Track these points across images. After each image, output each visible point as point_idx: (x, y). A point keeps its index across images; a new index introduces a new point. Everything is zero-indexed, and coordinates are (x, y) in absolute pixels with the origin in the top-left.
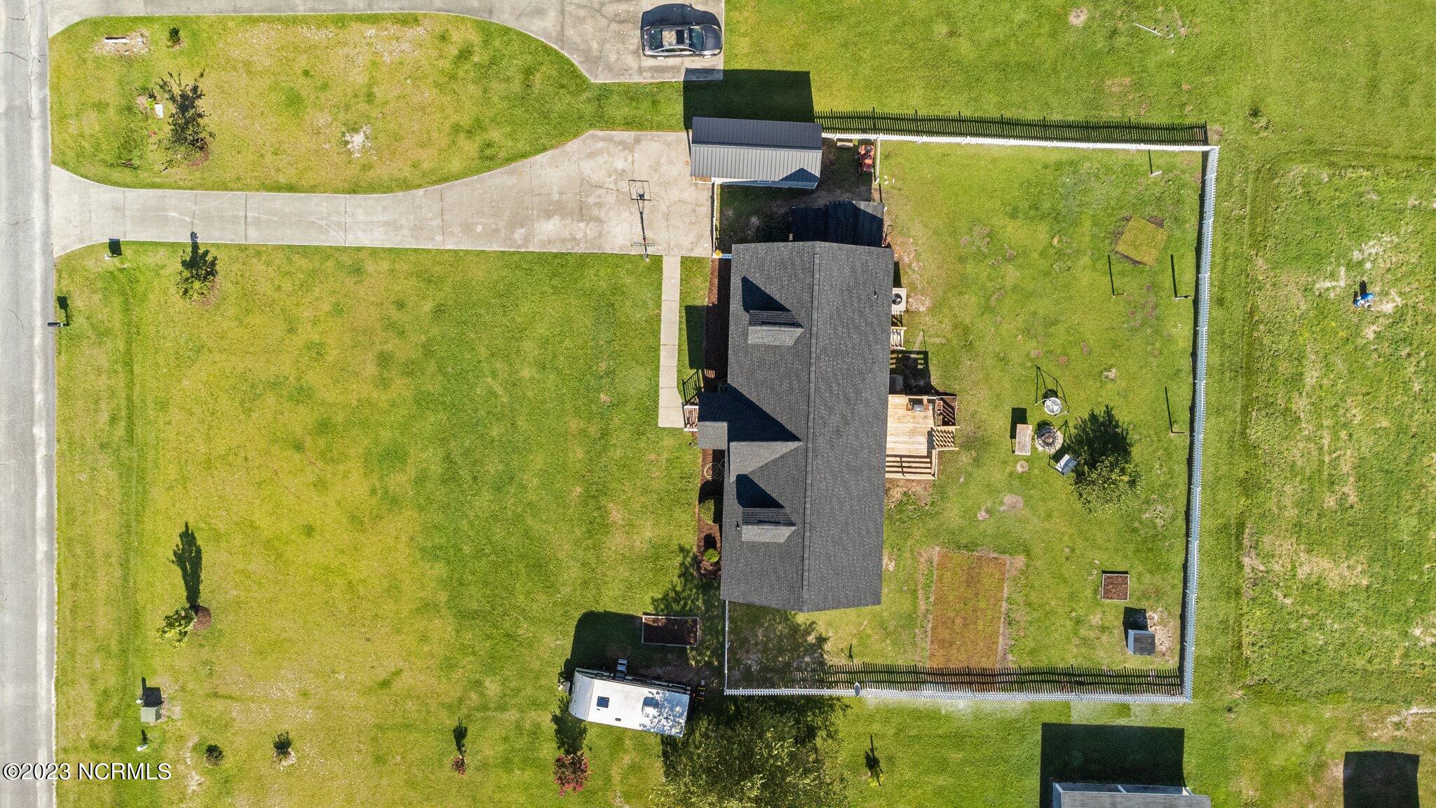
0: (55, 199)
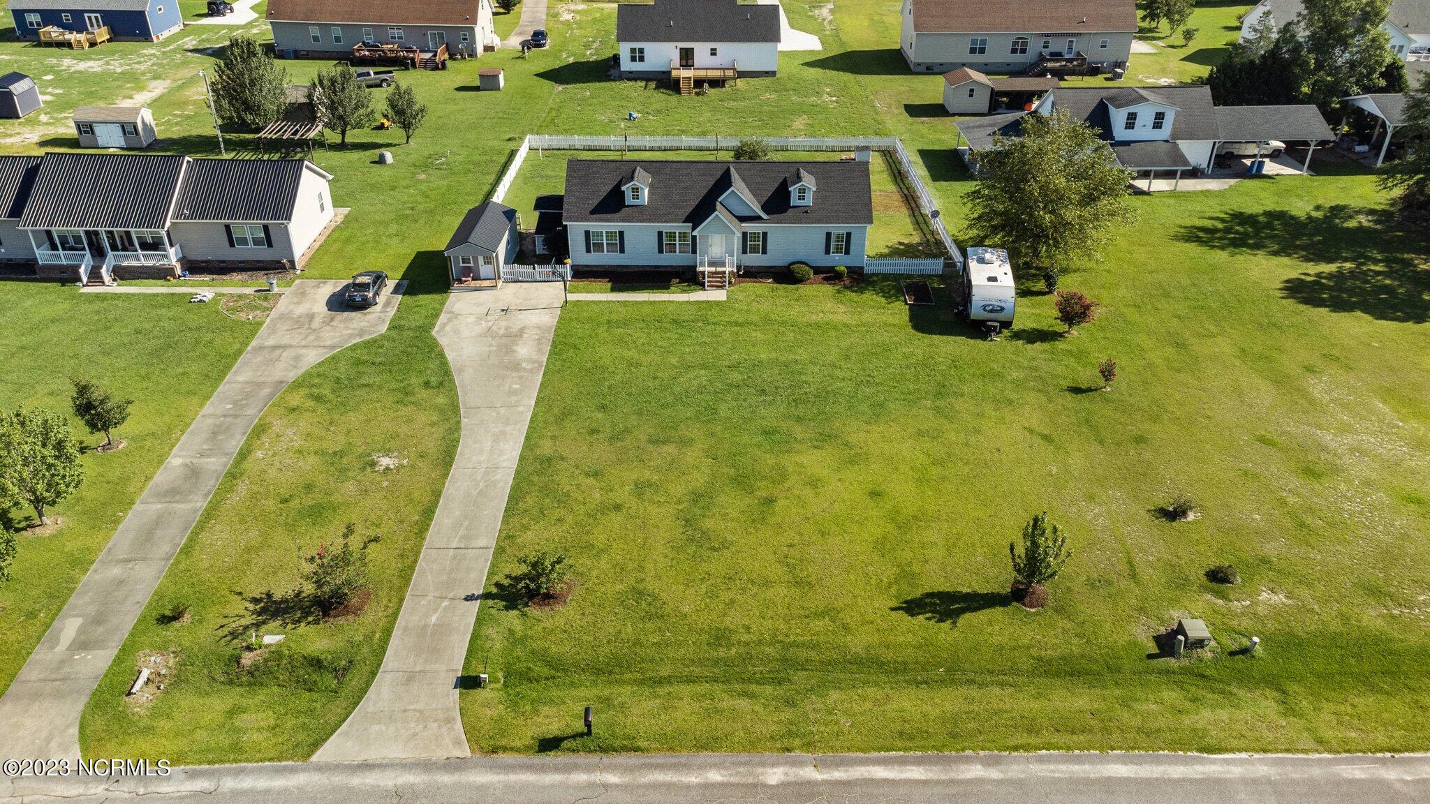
0: (372, 755)
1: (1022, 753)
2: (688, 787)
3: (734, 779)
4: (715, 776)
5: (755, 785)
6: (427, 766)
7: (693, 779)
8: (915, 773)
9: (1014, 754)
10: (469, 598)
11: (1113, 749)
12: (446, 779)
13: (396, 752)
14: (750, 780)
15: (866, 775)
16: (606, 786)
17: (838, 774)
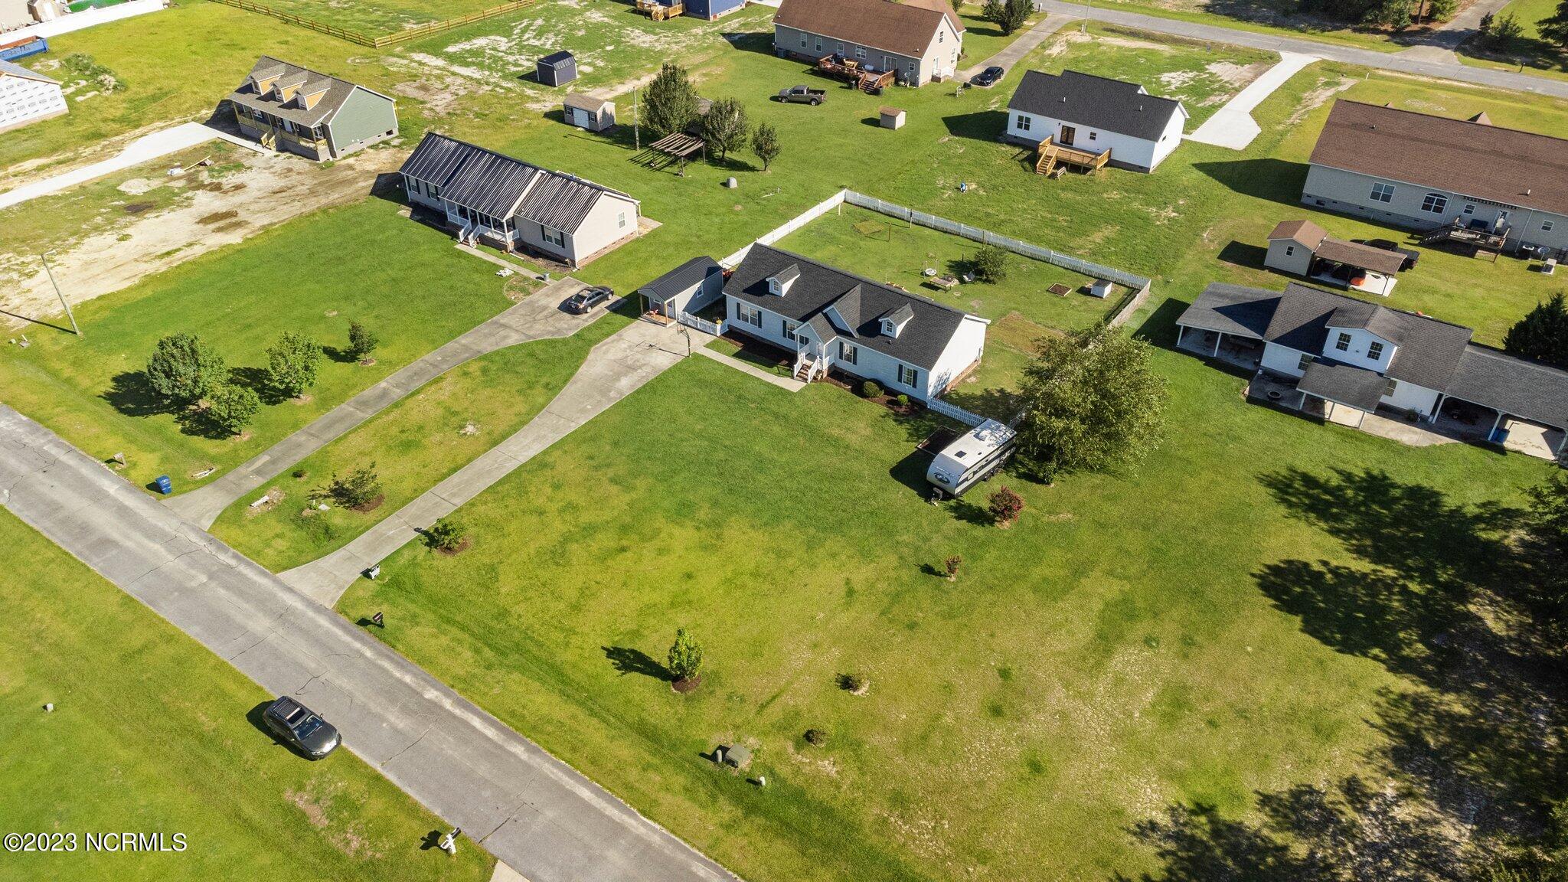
0: (297, 586)
1: (552, 756)
2: (392, 676)
3: (413, 685)
4: (408, 679)
5: (418, 693)
6: (310, 603)
7: (398, 674)
8: (491, 733)
9: (548, 754)
10: (417, 530)
11: (598, 782)
12: (310, 613)
13: (307, 590)
14: (419, 690)
15: (469, 720)
16: (362, 655)
17: (458, 712)
